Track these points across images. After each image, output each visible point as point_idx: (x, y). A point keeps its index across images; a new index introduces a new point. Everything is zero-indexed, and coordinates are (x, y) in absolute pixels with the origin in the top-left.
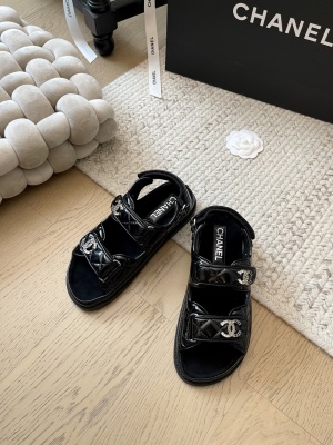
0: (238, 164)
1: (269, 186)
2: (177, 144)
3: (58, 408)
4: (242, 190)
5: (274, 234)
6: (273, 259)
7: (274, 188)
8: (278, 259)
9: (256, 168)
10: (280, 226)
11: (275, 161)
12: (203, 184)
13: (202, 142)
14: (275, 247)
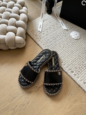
0: (74, 41)
1: (82, 48)
2: (58, 33)
4: (74, 48)
5: (81, 62)
6: (79, 69)
7: (83, 49)
8: (81, 69)
9: (79, 43)
10: (83, 60)
11: (84, 42)
12: (63, 45)
13: (65, 34)
14: (81, 65)
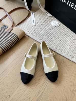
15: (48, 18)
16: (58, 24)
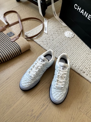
3: (28, 115)
15: (61, 28)
16: (72, 35)
